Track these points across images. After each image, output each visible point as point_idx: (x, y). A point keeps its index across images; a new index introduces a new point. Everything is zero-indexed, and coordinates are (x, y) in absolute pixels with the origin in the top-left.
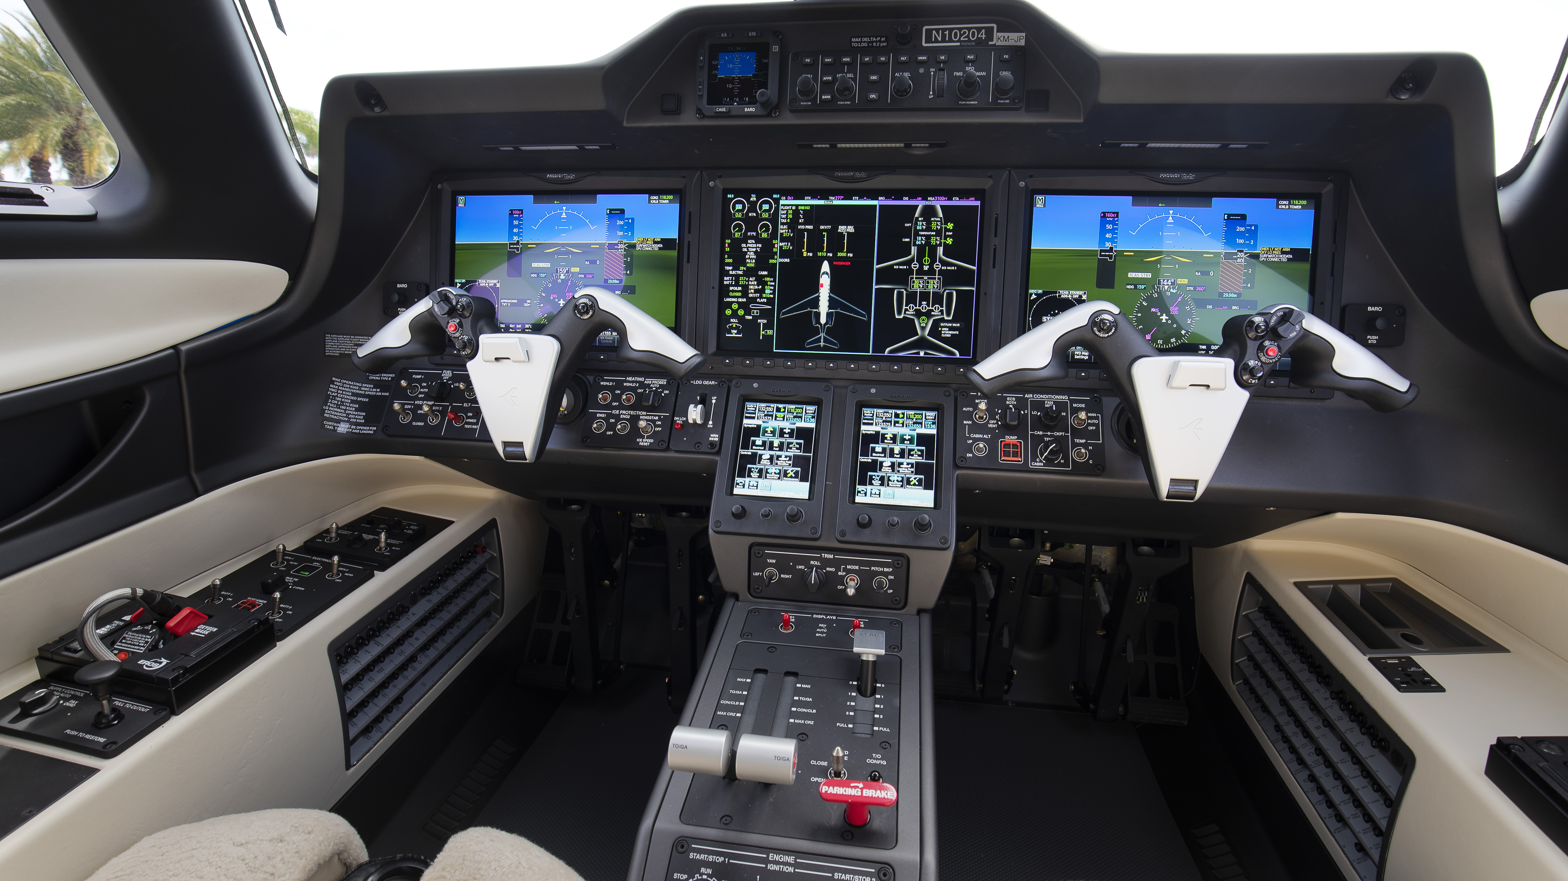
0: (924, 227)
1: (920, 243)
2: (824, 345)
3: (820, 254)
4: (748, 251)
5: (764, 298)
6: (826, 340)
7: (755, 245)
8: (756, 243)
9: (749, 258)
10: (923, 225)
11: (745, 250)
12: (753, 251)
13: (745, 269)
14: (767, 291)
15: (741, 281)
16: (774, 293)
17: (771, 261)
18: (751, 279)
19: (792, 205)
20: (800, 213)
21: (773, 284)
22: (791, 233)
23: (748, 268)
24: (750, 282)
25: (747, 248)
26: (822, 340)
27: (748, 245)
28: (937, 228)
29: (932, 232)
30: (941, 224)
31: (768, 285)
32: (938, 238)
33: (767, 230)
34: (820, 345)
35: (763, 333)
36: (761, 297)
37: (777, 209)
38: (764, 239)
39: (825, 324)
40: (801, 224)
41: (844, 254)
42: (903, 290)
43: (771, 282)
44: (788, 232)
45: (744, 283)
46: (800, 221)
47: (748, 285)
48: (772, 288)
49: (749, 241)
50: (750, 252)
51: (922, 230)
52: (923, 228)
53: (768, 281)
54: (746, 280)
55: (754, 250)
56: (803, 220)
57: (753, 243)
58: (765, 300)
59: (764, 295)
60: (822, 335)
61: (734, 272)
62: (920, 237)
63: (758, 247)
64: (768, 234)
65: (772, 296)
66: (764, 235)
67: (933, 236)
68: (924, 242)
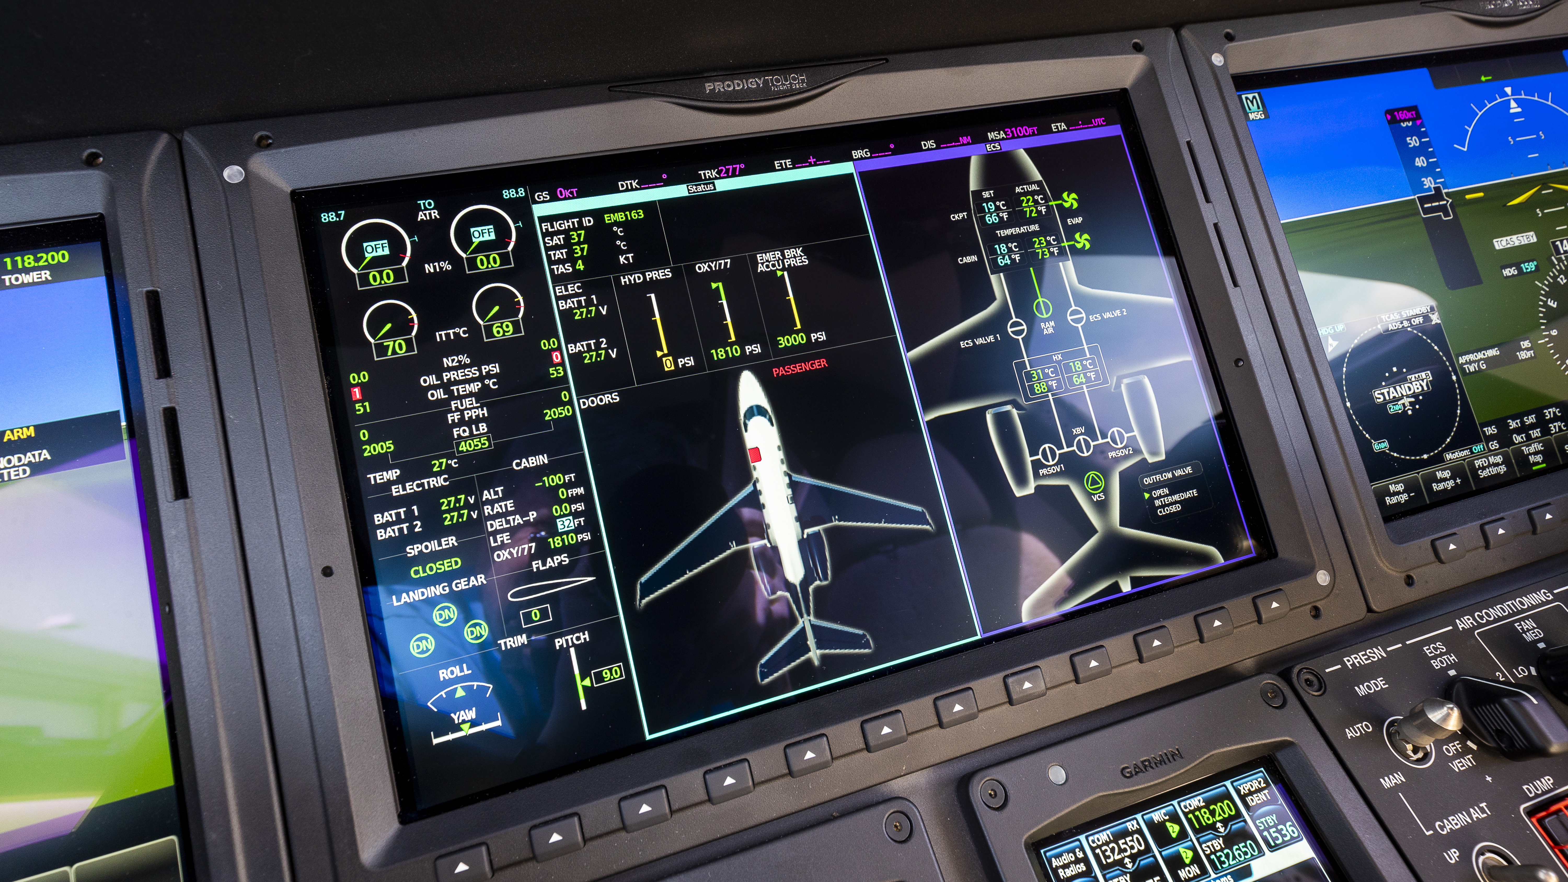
0: (1005, 216)
1: (1009, 262)
2: (823, 658)
3: (719, 354)
4: (452, 397)
5: (558, 551)
6: (824, 638)
7: (473, 372)
8: (477, 362)
9: (462, 422)
10: (998, 208)
11: (440, 394)
12: (471, 395)
13: (453, 463)
14: (565, 524)
15: (449, 511)
16: (591, 525)
17: (551, 414)
18: (486, 495)
19: (580, 214)
20: (616, 236)
21: (581, 491)
22: (601, 303)
23: (466, 459)
24: (487, 510)
25: (446, 387)
26: (811, 642)
27: (446, 376)
28: (1038, 212)
29: (1029, 224)
30: (1046, 199)
31: (560, 502)
32: (1051, 239)
33: (509, 310)
34: (809, 662)
35: (587, 682)
36: (544, 552)
37: (527, 235)
38: (505, 343)
39: (806, 582)
40: (629, 269)
41: (799, 339)
42: (1008, 408)
43: (568, 486)
44: (589, 303)
45: (461, 516)
46: (622, 259)
47: (482, 519)
48: (580, 507)
49: (447, 362)
50: (460, 398)
51: (1002, 225)
52: (1001, 218)
53: (558, 487)
54: (467, 505)
55: (475, 387)
56: (630, 256)
57: (465, 366)
58: (564, 559)
59: (556, 542)
60: (806, 622)
61: (411, 487)
62: (1003, 247)
63: (489, 376)
64: (516, 324)
65: (586, 537)
66: (503, 330)
67: (1035, 234)
68: (1017, 258)
